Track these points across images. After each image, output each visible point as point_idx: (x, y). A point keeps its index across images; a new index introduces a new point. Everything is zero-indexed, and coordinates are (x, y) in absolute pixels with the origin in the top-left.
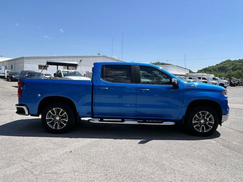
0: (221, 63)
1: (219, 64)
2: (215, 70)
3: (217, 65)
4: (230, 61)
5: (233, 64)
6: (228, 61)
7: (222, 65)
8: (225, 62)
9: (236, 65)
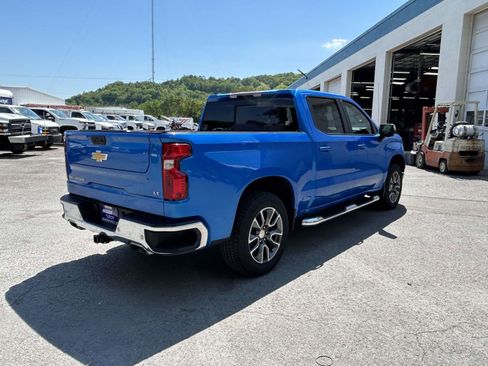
0: (107, 88)
1: (104, 89)
2: (97, 101)
3: (100, 90)
4: (122, 83)
5: (127, 91)
6: (119, 84)
7: (108, 92)
8: (113, 85)
9: (133, 93)
